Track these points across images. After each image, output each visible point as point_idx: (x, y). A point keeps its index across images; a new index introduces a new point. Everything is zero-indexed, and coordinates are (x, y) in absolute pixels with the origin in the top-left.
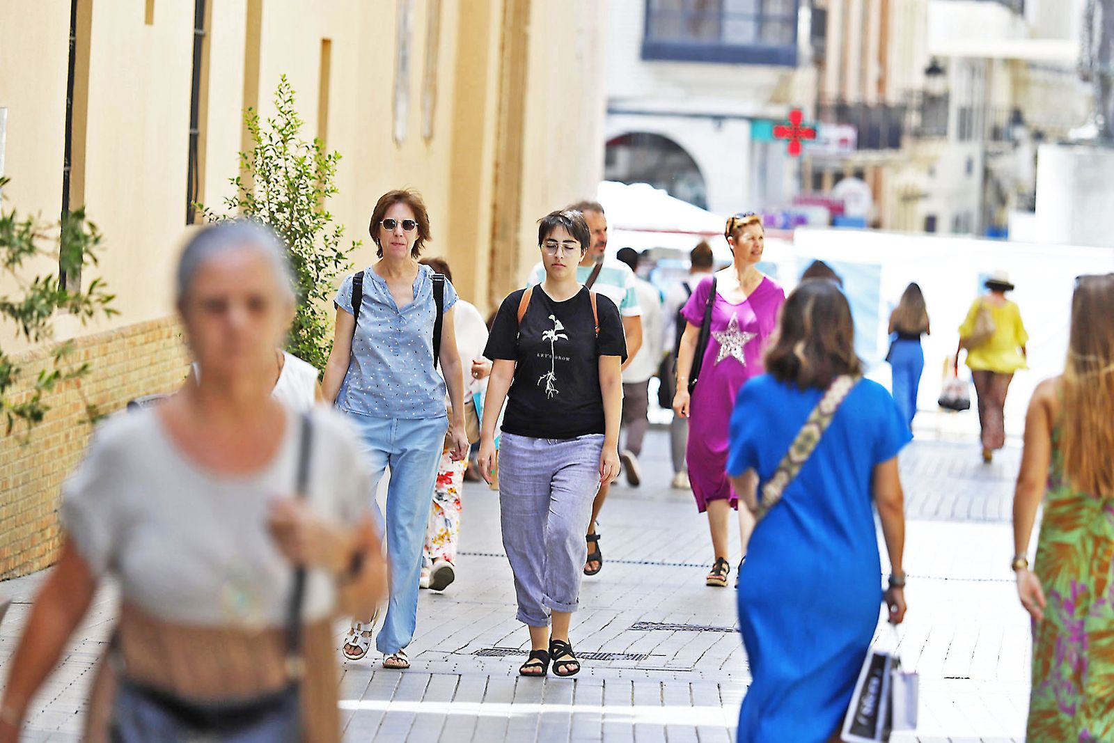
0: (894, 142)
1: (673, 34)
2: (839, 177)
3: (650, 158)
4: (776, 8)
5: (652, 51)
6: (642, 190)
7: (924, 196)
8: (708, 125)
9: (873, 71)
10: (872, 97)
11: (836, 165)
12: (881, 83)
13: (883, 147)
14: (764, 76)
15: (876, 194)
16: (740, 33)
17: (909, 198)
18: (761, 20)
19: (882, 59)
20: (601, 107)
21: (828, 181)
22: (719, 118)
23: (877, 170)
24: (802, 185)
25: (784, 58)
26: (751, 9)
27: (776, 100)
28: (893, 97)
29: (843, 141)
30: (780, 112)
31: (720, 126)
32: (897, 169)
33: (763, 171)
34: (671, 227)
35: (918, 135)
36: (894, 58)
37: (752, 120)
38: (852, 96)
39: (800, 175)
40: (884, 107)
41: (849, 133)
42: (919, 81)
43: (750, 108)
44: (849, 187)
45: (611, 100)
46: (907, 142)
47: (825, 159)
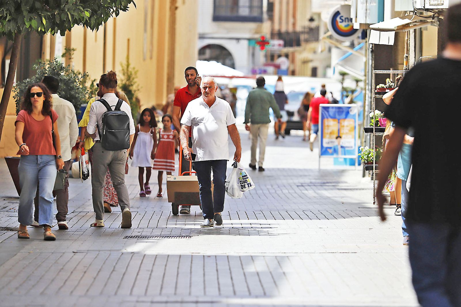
0: (298, 44)
1: (223, 13)
2: (280, 56)
3: (217, 52)
4: (256, 3)
5: (216, 18)
6: (213, 63)
7: (311, 61)
8: (234, 42)
9: (291, 20)
10: (291, 29)
11: (277, 53)
12: (294, 24)
13: (295, 46)
14: (252, 26)
15: (293, 61)
16: (244, 11)
17: (305, 62)
18: (251, 7)
19: (294, 16)
20: (197, 36)
21: (276, 57)
22: (238, 39)
23: (293, 53)
24: (267, 60)
25: (258, 20)
26: (247, 4)
27: (257, 32)
28: (298, 29)
29: (280, 45)
30: (258, 36)
31: (238, 41)
32: (300, 52)
33: (253, 55)
34: (222, 75)
35: (307, 41)
36: (298, 16)
37: (249, 40)
38: (284, 29)
39: (266, 56)
40: (295, 33)
41: (281, 42)
42: (307, 23)
43: (248, 36)
44: (283, 59)
45: (200, 34)
46: (303, 44)
47: (274, 51)
